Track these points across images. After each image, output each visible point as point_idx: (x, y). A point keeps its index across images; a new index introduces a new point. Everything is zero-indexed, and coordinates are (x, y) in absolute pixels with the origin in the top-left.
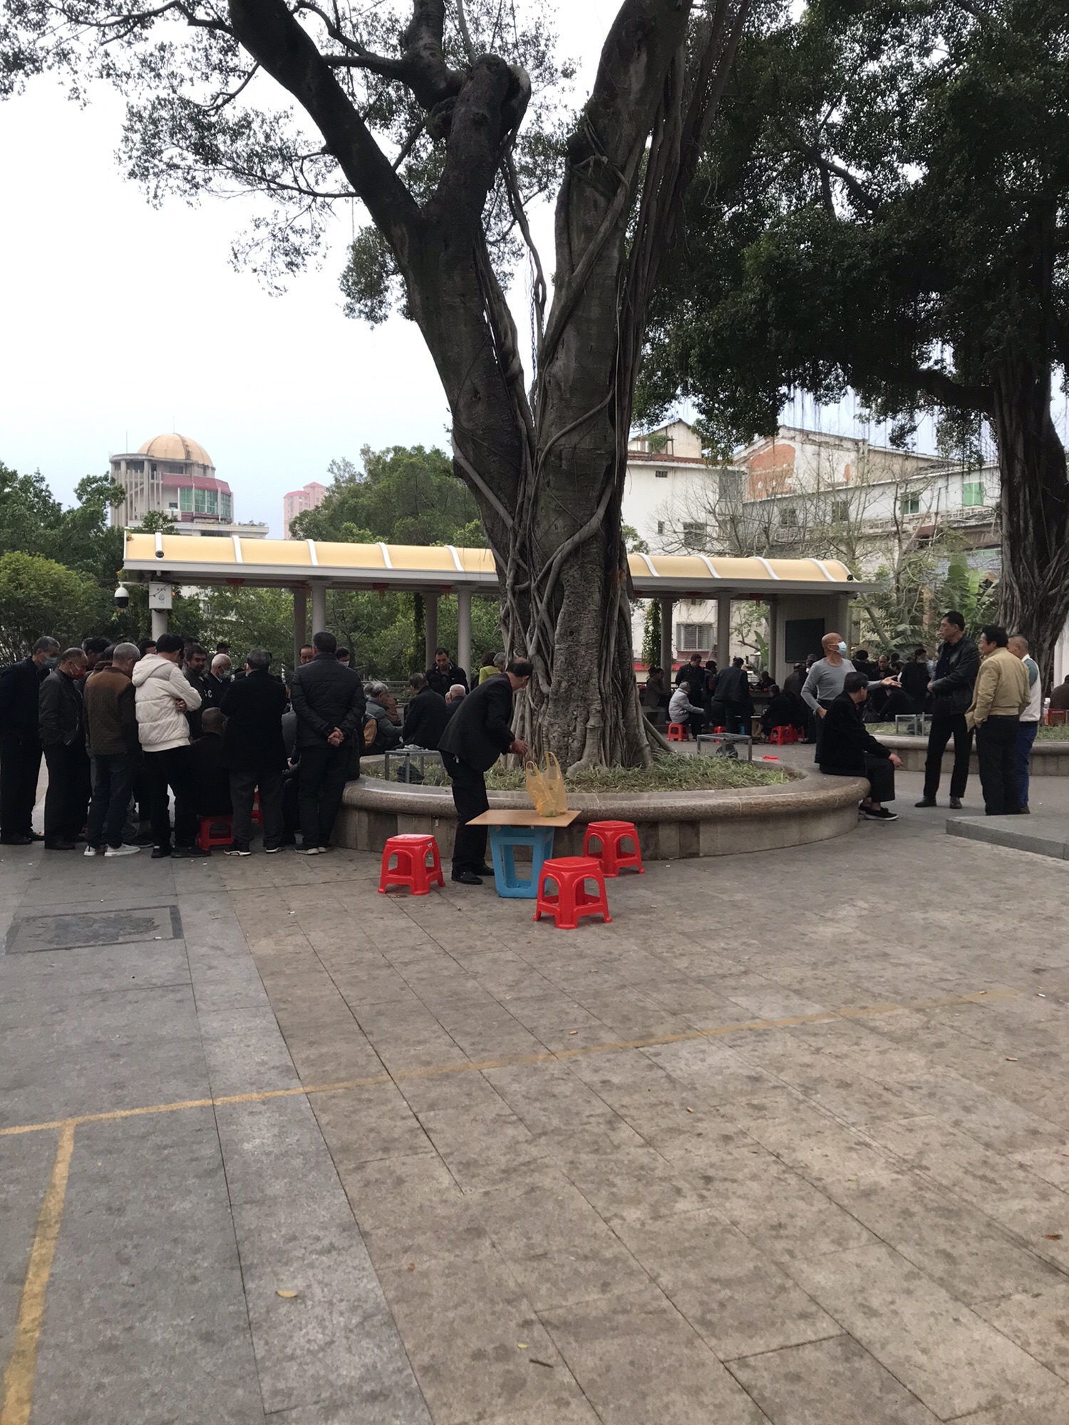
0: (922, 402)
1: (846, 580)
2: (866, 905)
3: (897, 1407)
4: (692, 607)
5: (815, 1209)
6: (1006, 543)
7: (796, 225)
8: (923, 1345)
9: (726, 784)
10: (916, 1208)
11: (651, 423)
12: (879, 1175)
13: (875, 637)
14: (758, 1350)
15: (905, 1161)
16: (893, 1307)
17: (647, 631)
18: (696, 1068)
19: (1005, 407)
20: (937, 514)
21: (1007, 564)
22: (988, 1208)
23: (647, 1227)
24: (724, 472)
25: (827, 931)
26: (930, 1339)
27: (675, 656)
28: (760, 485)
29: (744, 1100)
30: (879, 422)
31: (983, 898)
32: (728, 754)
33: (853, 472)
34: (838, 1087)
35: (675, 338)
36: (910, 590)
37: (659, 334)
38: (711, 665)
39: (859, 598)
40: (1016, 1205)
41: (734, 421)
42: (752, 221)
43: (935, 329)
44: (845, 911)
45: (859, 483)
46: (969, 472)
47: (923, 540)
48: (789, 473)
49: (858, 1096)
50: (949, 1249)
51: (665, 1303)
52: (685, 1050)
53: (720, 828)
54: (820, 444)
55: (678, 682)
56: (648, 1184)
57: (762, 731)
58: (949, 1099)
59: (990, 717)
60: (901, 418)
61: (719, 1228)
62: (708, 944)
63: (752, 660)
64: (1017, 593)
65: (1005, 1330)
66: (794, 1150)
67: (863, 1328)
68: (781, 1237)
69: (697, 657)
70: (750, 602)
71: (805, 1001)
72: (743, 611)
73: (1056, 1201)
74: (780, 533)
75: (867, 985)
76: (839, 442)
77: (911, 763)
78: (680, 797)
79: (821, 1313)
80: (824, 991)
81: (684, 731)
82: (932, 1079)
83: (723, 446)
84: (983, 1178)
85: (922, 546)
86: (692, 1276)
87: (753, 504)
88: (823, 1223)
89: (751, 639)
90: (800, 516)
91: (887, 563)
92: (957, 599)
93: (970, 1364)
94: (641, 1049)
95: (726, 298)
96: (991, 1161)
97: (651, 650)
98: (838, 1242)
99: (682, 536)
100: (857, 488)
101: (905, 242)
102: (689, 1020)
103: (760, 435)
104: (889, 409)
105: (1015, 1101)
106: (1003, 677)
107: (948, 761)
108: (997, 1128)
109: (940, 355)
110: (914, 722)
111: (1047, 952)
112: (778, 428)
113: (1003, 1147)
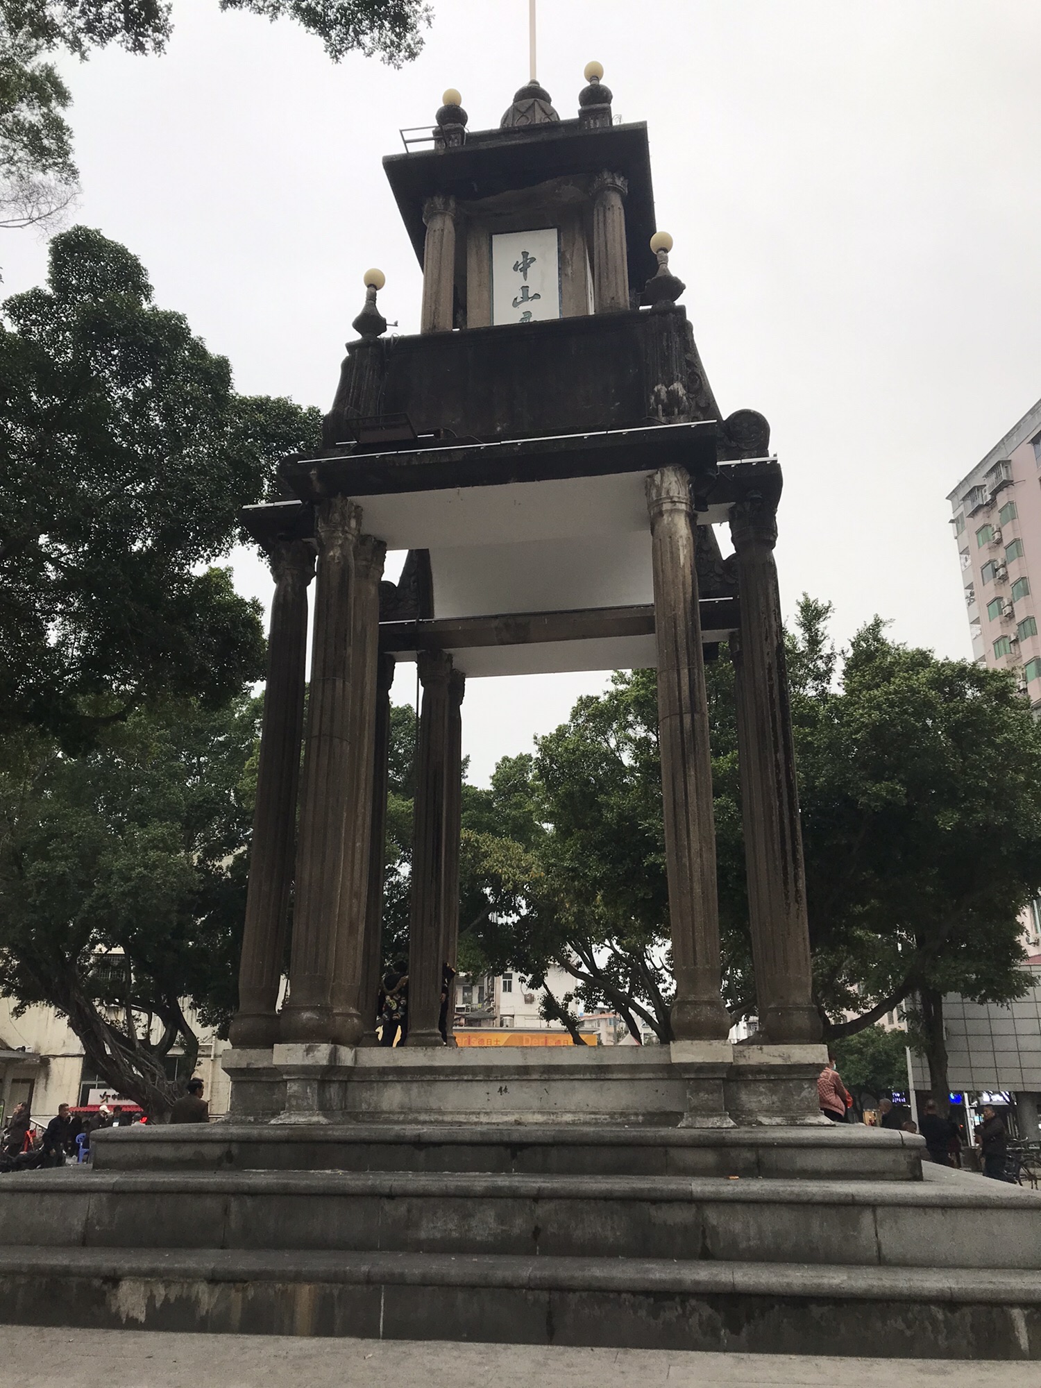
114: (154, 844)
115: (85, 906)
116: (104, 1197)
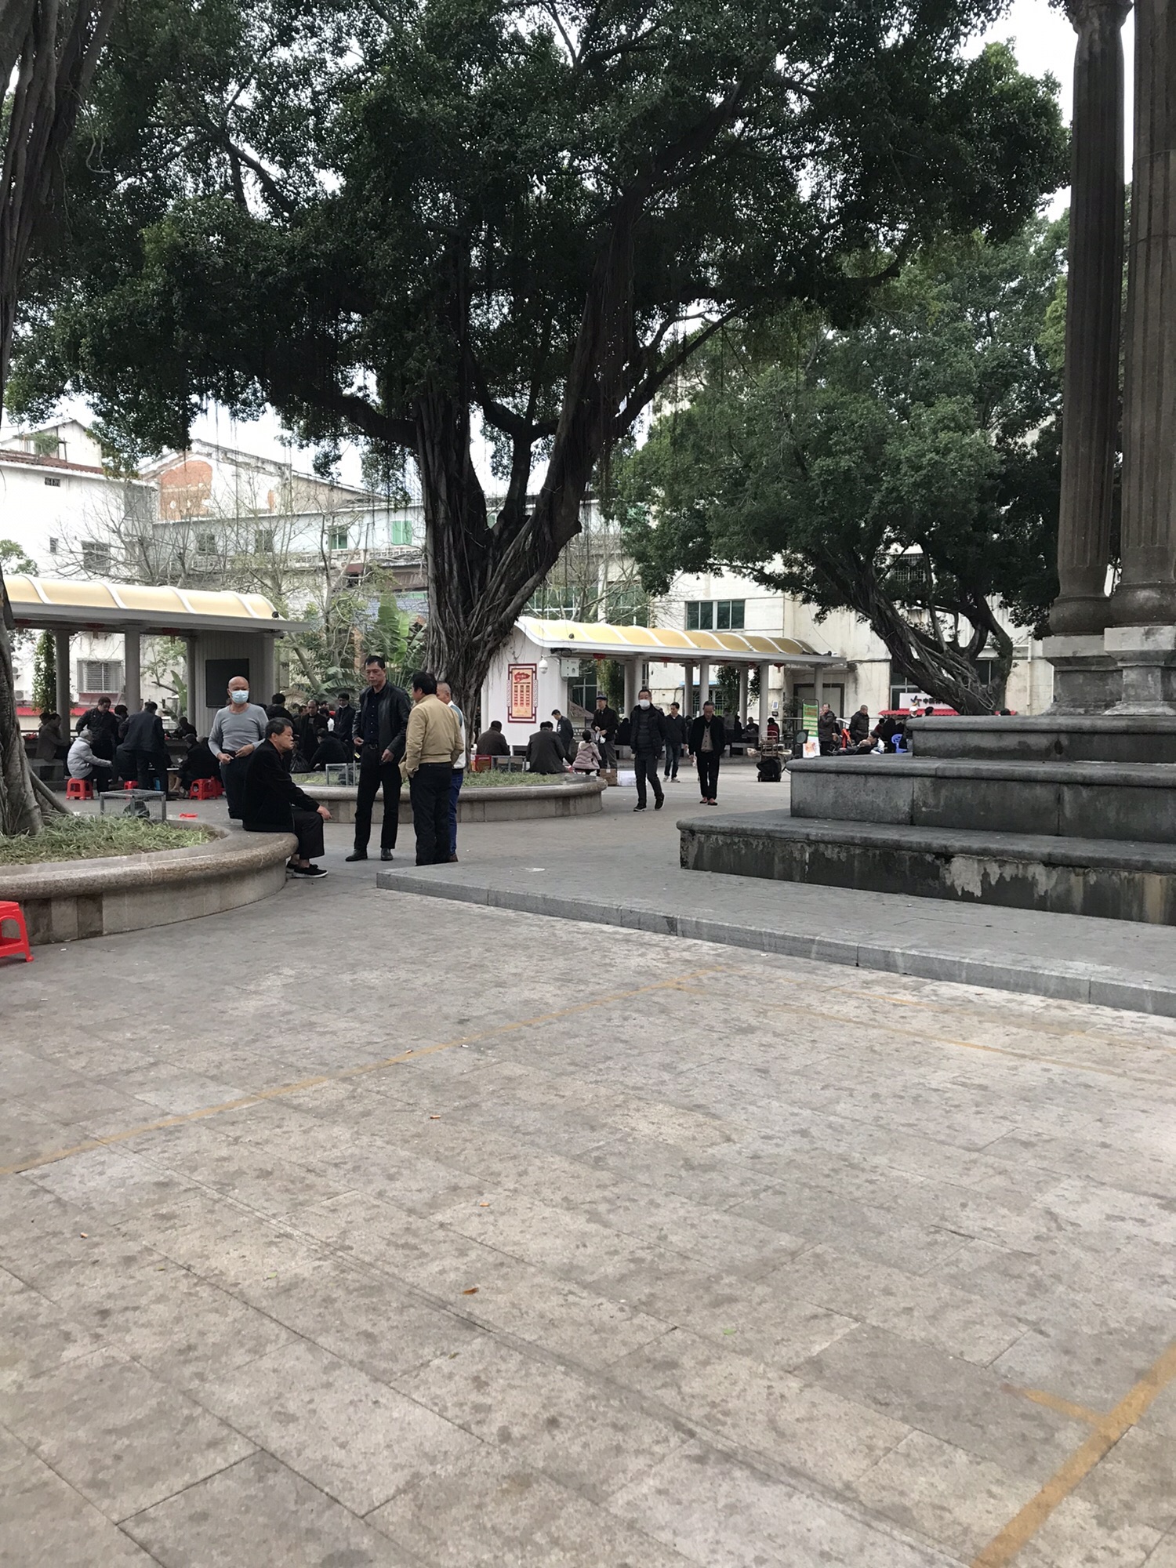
0: (346, 429)
1: (270, 617)
2: (292, 972)
3: (313, 1516)
4: (95, 641)
5: (229, 1319)
6: (432, 586)
7: (203, 213)
8: (342, 1439)
9: (134, 848)
10: (339, 1293)
11: (34, 419)
12: (301, 1266)
13: (305, 680)
14: (160, 1497)
15: (328, 1245)
16: (311, 1406)
17: (38, 669)
18: (93, 1184)
19: (428, 444)
20: (366, 551)
21: (434, 607)
22: (410, 1278)
23: (26, 1389)
24: (129, 487)
25: (251, 1005)
26: (349, 1430)
27: (76, 698)
28: (173, 505)
29: (149, 1212)
30: (301, 447)
31: (413, 953)
32: (137, 813)
33: (277, 499)
34: (258, 1177)
35: (62, 322)
36: (340, 631)
37: (41, 314)
38: (121, 710)
39: (287, 638)
40: (435, 1267)
41: (138, 429)
42: (151, 199)
43: (358, 353)
44: (271, 981)
45: (283, 512)
46: (396, 510)
47: (353, 578)
48: (206, 493)
49: (278, 1184)
50: (370, 1330)
51: (48, 1474)
52: (79, 1166)
53: (126, 900)
54: (237, 464)
55: (79, 729)
56: (28, 1336)
57: (181, 785)
58: (373, 1169)
59: (421, 766)
60: (326, 445)
61: (116, 1369)
62: (112, 1036)
63: (169, 703)
64: (444, 639)
65: (423, 1400)
66: (208, 1258)
67: (278, 1439)
68: (190, 1361)
69: (105, 701)
70: (165, 638)
71: (222, 1088)
72: (157, 648)
73: (473, 1255)
74: (196, 561)
75: (292, 1059)
76: (259, 464)
77: (342, 814)
78: (77, 867)
79: (234, 1435)
80: (244, 1073)
81: (87, 788)
82: (357, 1151)
83: (126, 455)
84: (405, 1246)
85: (351, 584)
86: (82, 1434)
87: (165, 526)
88: (239, 1332)
89: (167, 680)
90: (220, 543)
91: (316, 601)
92: (388, 642)
93: (389, 1446)
94: (23, 1174)
95: (123, 284)
96: (414, 1227)
97: (45, 691)
98: (253, 1351)
99: (81, 557)
100: (281, 517)
101: (323, 254)
102: (86, 1128)
103: (170, 447)
104: (312, 433)
105: (437, 1159)
106: (431, 724)
107: (378, 811)
108: (420, 1191)
109: (363, 381)
110: (346, 771)
111: (471, 1001)
112: (190, 442)
113: (425, 1210)
114: (943, 425)
115: (875, 502)
116: (928, 782)
